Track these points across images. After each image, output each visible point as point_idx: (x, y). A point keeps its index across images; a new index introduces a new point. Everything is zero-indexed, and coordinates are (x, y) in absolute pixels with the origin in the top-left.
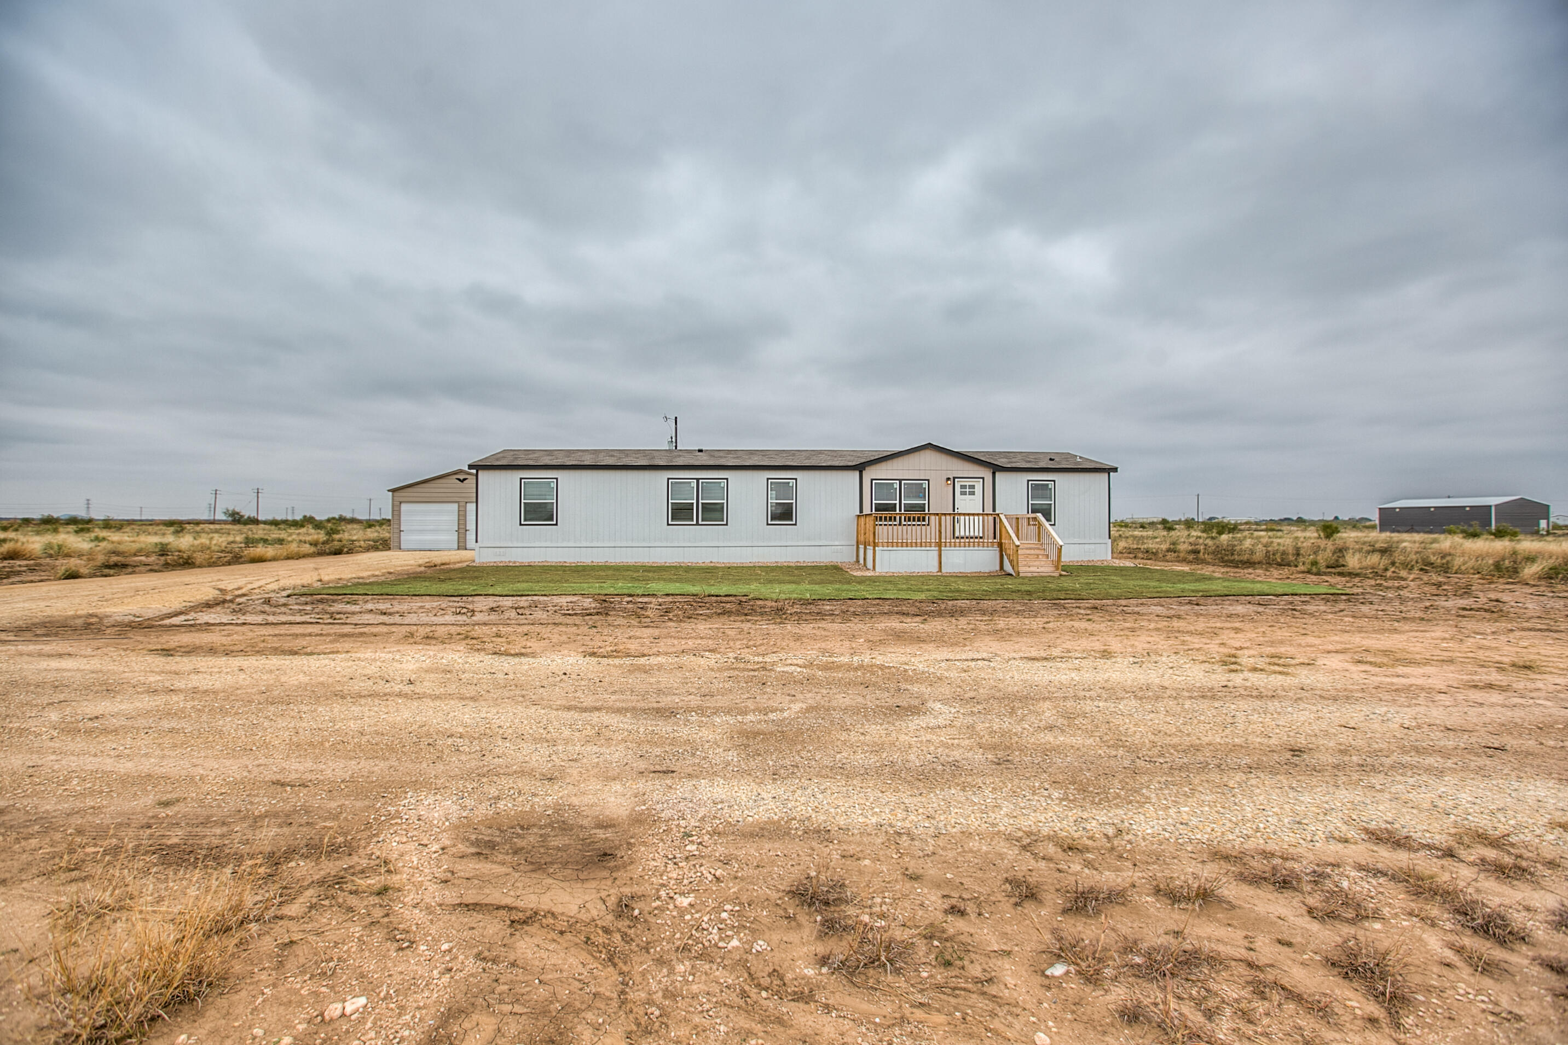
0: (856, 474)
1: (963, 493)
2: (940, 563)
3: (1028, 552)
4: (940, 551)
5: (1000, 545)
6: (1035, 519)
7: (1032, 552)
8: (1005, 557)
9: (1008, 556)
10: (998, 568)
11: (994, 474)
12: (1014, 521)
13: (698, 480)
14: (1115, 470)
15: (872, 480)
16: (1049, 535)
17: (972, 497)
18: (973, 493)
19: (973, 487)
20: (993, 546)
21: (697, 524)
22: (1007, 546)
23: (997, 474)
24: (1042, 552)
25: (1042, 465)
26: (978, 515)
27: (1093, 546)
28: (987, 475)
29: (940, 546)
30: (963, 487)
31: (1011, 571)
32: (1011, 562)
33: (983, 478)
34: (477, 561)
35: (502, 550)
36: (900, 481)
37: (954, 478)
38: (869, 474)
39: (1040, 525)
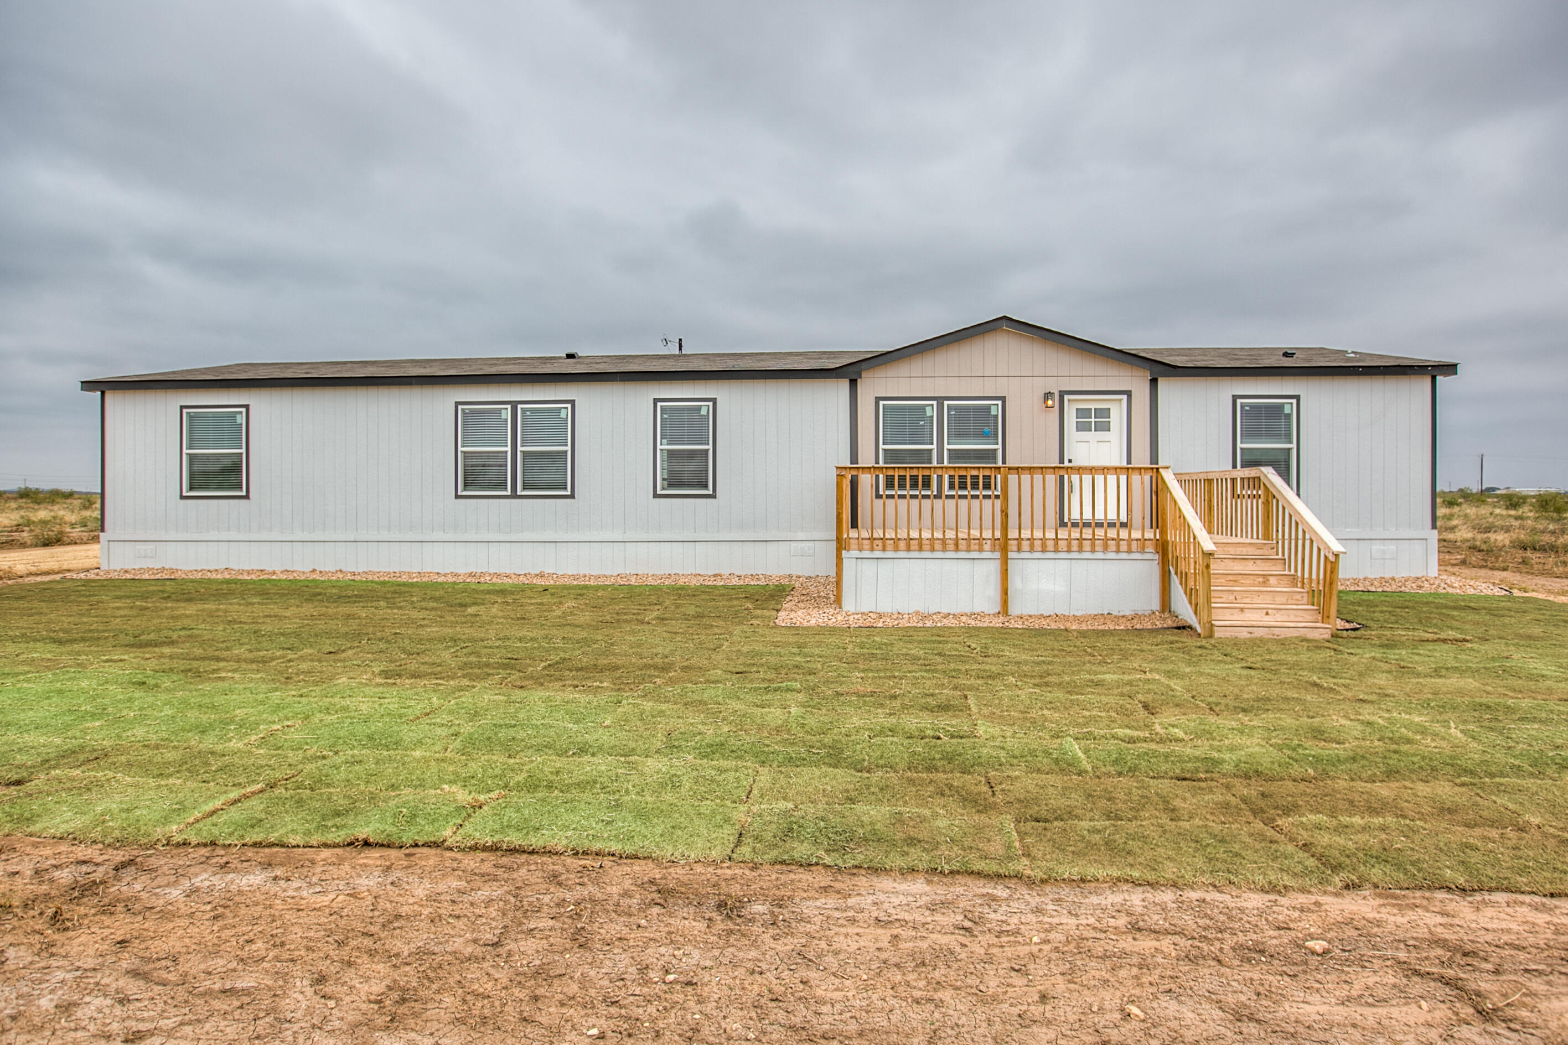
0: (844, 385)
1: (1081, 427)
2: (1005, 592)
3: (1238, 567)
4: (1005, 561)
5: (1163, 548)
6: (1256, 482)
7: (1250, 568)
8: (1175, 580)
9: (1184, 578)
10: (1156, 605)
11: (1154, 381)
12: (1201, 488)
13: (514, 405)
14: (1450, 369)
15: (878, 400)
16: (1297, 523)
17: (1102, 435)
18: (1106, 427)
19: (1105, 413)
20: (1142, 551)
21: (514, 496)
22: (1180, 552)
23: (1162, 383)
24: (1277, 569)
25: (1266, 363)
26: (1116, 470)
27: (1392, 547)
28: (1138, 384)
29: (1004, 550)
30: (1081, 413)
31: (1191, 619)
32: (1191, 594)
33: (1128, 393)
34: (104, 567)
35: (151, 546)
36: (940, 400)
37: (1062, 394)
38: (872, 386)
39: (1270, 497)
